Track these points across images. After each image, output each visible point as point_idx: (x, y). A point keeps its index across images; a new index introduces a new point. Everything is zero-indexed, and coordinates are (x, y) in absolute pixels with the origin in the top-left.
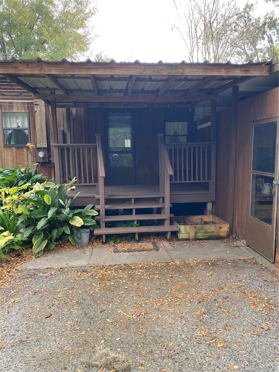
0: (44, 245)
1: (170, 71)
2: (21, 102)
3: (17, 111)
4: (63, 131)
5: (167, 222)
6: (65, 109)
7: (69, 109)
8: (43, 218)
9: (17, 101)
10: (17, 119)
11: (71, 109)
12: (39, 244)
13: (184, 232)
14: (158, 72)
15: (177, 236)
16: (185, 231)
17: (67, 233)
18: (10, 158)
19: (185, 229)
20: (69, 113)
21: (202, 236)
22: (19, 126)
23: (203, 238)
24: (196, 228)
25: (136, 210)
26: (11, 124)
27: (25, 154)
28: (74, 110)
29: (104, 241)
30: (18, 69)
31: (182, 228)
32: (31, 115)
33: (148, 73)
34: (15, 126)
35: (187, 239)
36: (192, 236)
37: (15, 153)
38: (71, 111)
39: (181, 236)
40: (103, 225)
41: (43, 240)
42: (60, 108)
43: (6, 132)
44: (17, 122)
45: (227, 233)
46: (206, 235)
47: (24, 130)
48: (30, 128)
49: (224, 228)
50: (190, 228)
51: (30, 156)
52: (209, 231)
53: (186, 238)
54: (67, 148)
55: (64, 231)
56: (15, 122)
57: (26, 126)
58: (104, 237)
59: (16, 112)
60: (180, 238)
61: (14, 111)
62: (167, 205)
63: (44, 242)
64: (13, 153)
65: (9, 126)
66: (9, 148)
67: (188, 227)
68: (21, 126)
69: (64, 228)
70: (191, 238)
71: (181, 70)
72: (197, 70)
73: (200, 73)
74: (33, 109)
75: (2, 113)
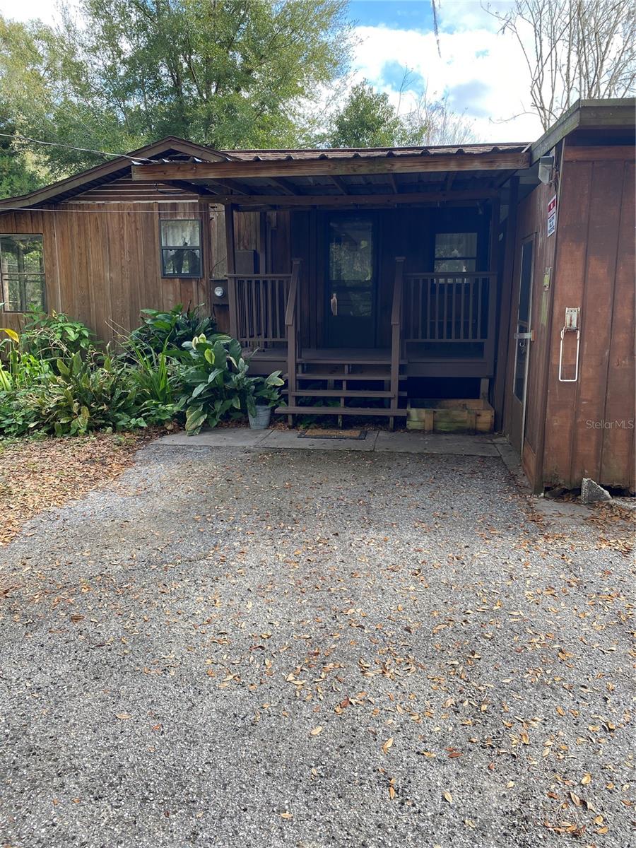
0: (202, 420)
1: (371, 167)
2: (189, 203)
3: (183, 218)
4: (255, 252)
5: (394, 403)
6: (258, 214)
7: (265, 214)
8: (202, 382)
9: (184, 201)
10: (183, 231)
11: (269, 213)
12: (194, 418)
13: (416, 420)
15: (405, 425)
16: (418, 418)
17: (236, 407)
18: (171, 297)
19: (418, 415)
20: (264, 221)
21: (447, 428)
22: (186, 244)
23: (448, 430)
24: (437, 414)
25: (348, 382)
26: (174, 241)
27: (194, 291)
28: (273, 215)
29: (290, 424)
30: (167, 174)
31: (413, 412)
32: (205, 223)
33: (340, 171)
34: (179, 243)
35: (420, 431)
36: (428, 425)
37: (178, 289)
38: (269, 217)
39: (411, 425)
40: (292, 401)
41: (202, 414)
42: (252, 213)
43: (167, 253)
44: (183, 237)
45: (489, 425)
46: (454, 426)
47: (193, 250)
48: (202, 247)
49: (485, 416)
50: (426, 413)
51: (201, 293)
52: (460, 419)
53: (419, 428)
54: (248, 281)
55: (232, 405)
56: (180, 237)
57: (197, 243)
58: (290, 418)
59: (182, 220)
60: (410, 428)
61: (179, 218)
62: (394, 378)
63: (202, 417)
64: (176, 288)
65: (171, 244)
66: (169, 281)
67: (423, 411)
68: (189, 243)
69: (233, 400)
70: (426, 429)
71: (388, 166)
72: (412, 164)
73: (419, 168)
74: (208, 215)
75: (160, 221)
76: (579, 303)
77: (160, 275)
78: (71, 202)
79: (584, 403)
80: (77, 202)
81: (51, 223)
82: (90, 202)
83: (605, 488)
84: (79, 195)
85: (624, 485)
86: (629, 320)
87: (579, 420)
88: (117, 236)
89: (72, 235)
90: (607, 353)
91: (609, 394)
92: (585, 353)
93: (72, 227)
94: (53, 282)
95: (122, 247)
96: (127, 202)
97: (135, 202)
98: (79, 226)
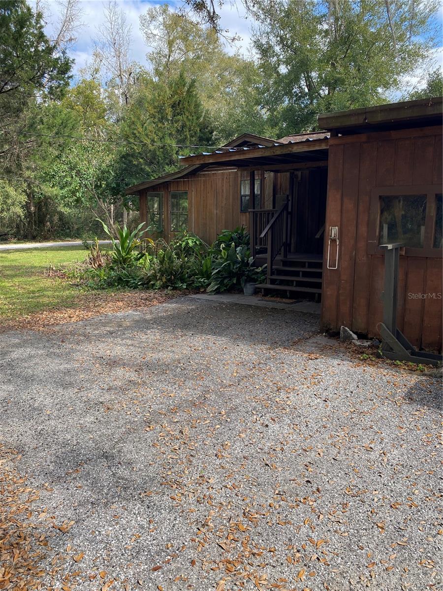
0: (216, 287)
1: (282, 150)
4: (288, 196)
7: (293, 173)
12: (213, 286)
14: (274, 153)
18: (244, 223)
20: (292, 178)
25: (304, 272)
29: (263, 294)
32: (263, 181)
38: (296, 175)
41: (218, 284)
42: (286, 173)
43: (244, 198)
48: (261, 194)
57: (259, 192)
58: (263, 290)
65: (246, 193)
66: (244, 213)
68: (256, 192)
71: (290, 149)
72: (302, 147)
73: (306, 149)
74: (264, 176)
75: (241, 181)
76: (339, 224)
77: (239, 210)
78: (201, 173)
79: (343, 282)
80: (204, 173)
81: (192, 185)
82: (209, 173)
83: (355, 333)
84: (205, 169)
85: (364, 332)
86: (366, 234)
87: (340, 292)
88: (221, 190)
89: (201, 191)
90: (354, 253)
91: (355, 277)
92: (343, 252)
93: (201, 186)
94: (191, 215)
95: (222, 196)
96: (226, 171)
97: (230, 171)
98: (204, 185)
